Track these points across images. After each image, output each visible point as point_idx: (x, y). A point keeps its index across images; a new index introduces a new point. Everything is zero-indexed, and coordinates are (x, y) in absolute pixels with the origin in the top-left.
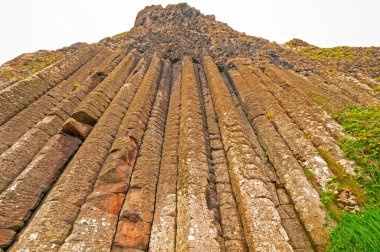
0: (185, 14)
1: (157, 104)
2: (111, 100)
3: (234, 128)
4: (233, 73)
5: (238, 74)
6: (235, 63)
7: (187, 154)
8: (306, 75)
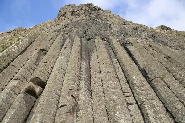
0: (92, 10)
1: (83, 71)
2: (53, 68)
3: (143, 88)
4: (130, 48)
5: (134, 48)
6: (130, 41)
7: (115, 109)
8: (177, 49)
